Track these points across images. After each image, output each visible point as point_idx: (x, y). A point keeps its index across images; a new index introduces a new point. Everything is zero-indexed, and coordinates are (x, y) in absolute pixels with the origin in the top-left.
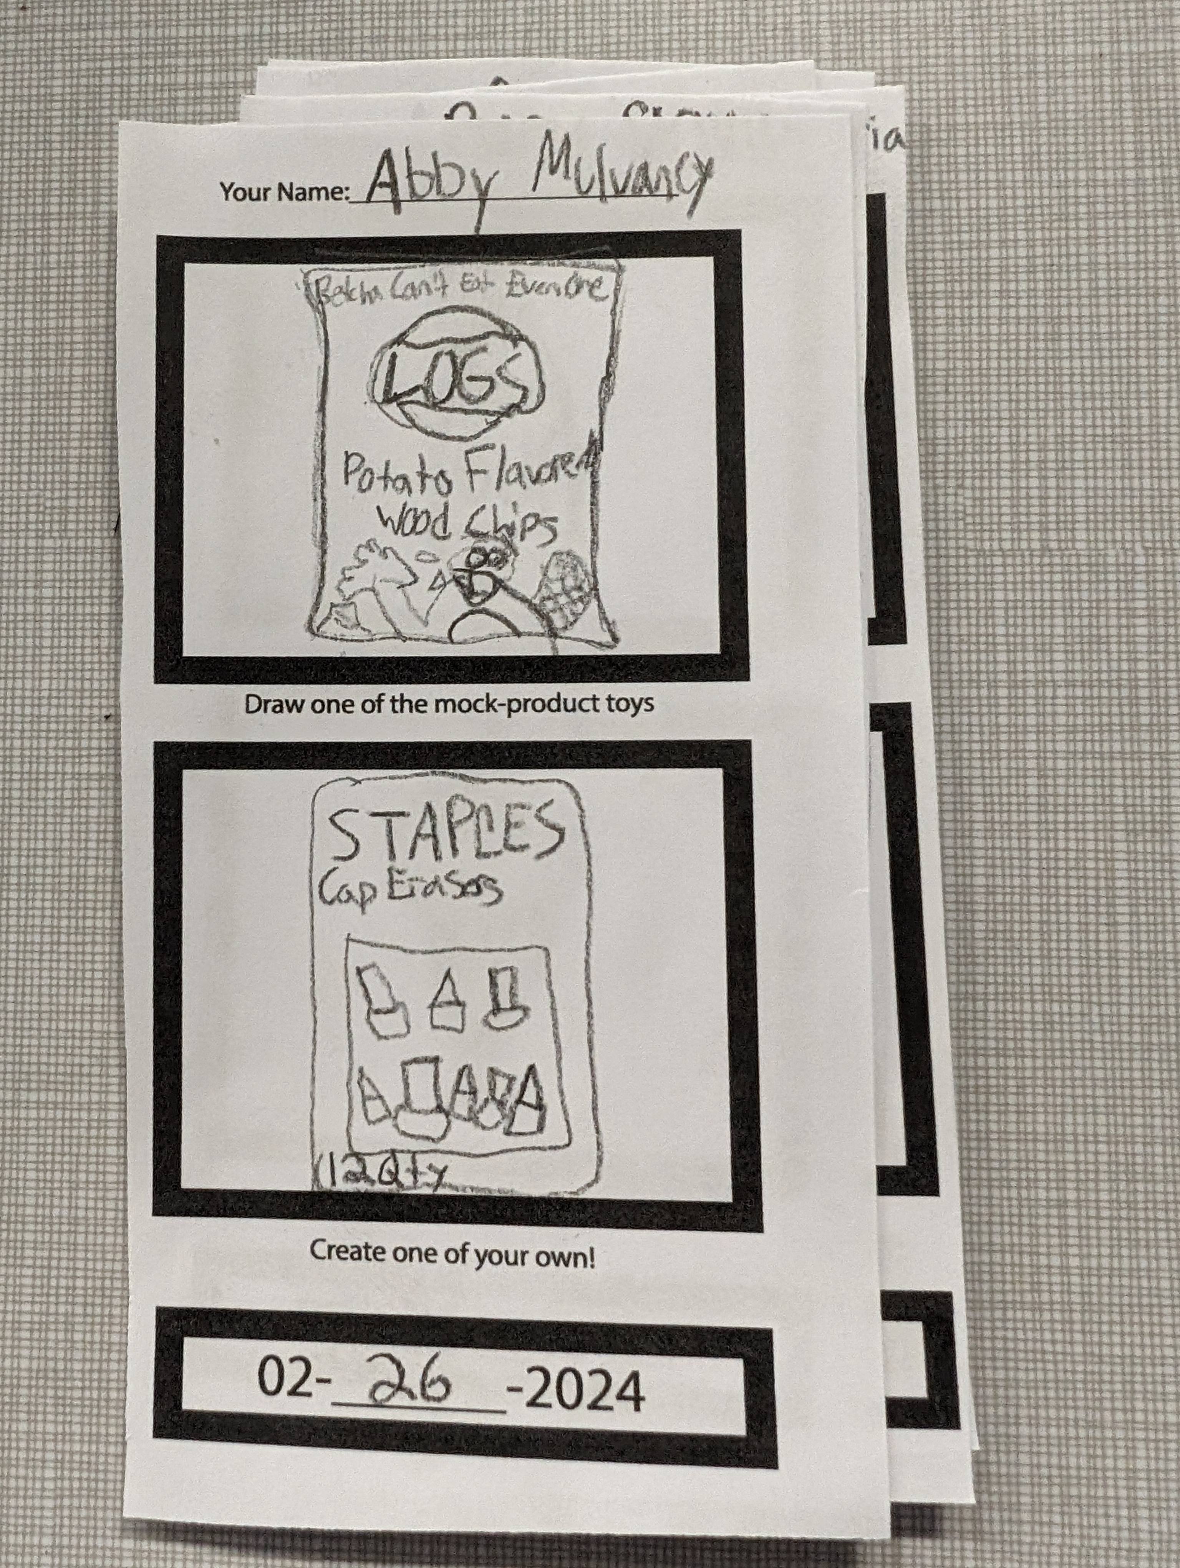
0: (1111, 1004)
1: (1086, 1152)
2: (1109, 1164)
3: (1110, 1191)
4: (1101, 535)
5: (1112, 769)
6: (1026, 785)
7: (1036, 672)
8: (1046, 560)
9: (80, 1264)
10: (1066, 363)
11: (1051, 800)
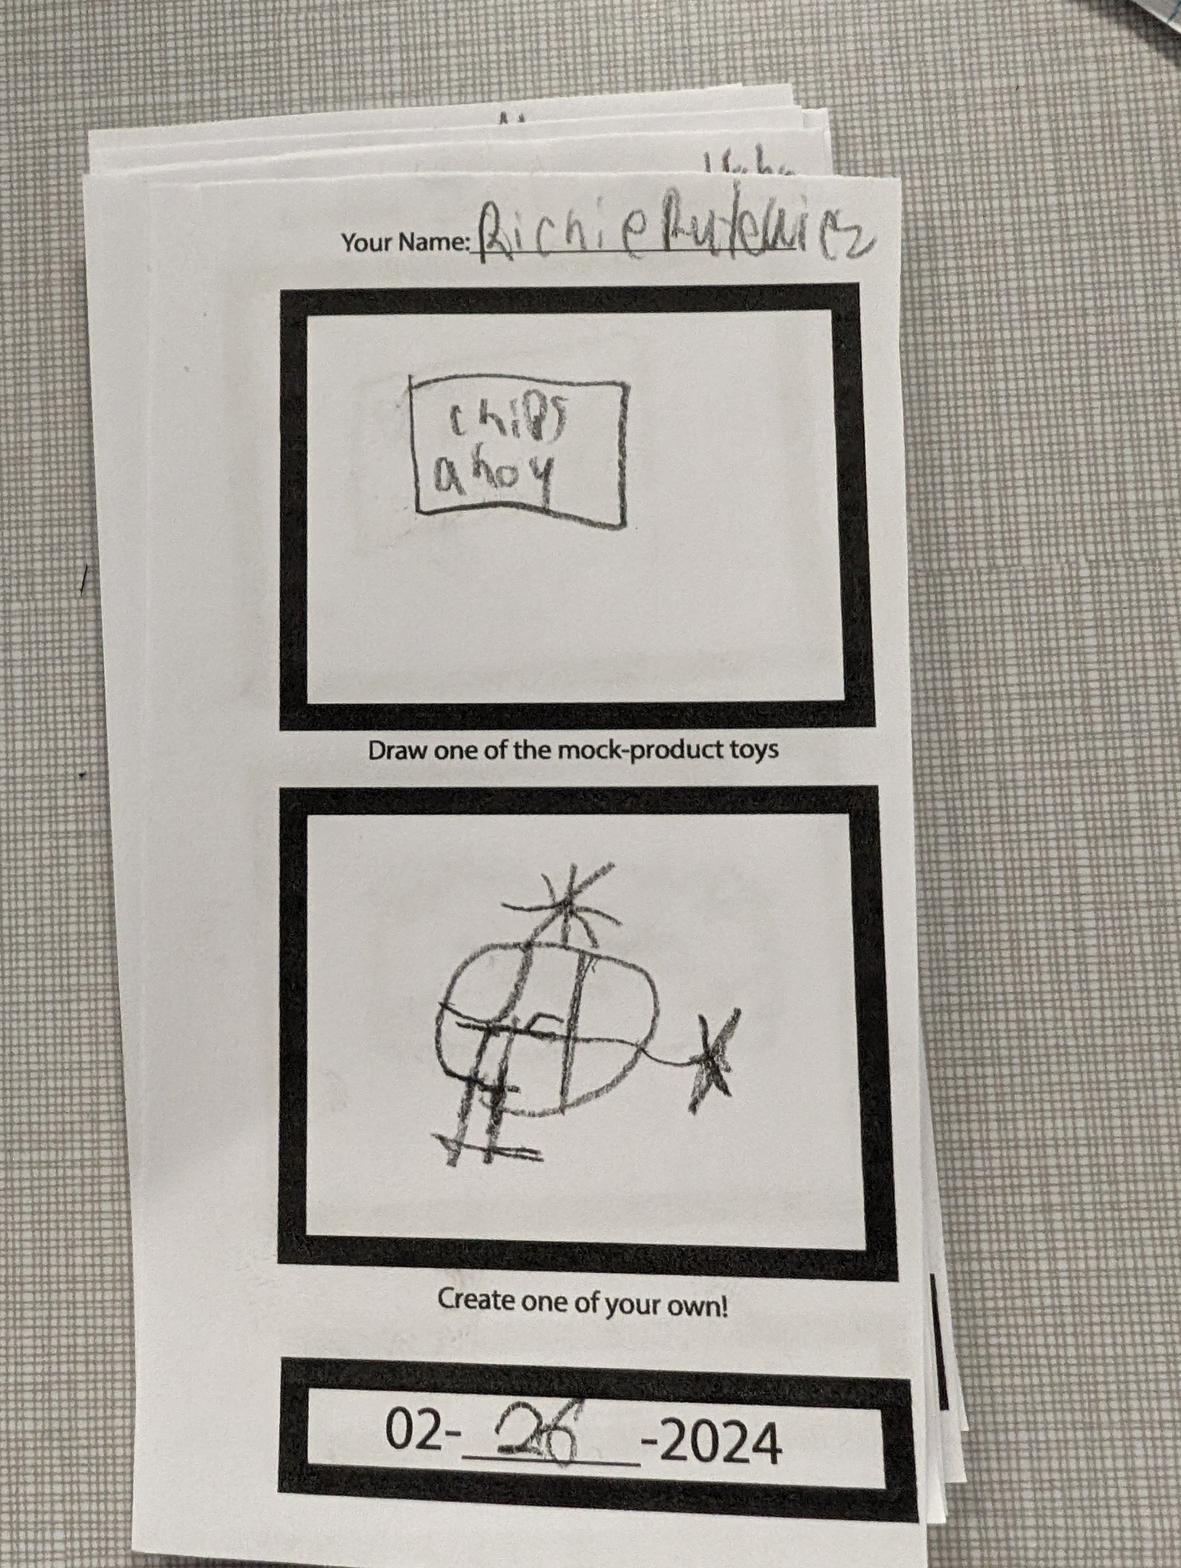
0: (1082, 1008)
1: (1067, 1156)
2: (1090, 1166)
3: (1093, 1193)
4: (1045, 550)
5: (1069, 777)
6: (987, 798)
7: (991, 686)
8: (994, 577)
9: (80, 1322)
10: (1001, 385)
11: (1012, 811)
